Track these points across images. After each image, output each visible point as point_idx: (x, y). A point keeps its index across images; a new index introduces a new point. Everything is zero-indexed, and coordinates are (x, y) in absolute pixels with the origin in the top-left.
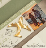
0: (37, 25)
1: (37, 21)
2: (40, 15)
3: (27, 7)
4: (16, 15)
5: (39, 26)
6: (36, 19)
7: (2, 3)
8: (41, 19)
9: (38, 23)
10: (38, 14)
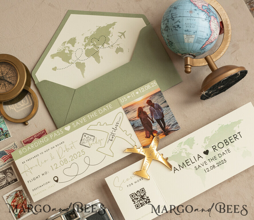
1: (154, 128)
2: (163, 116)
3: (137, 93)
4: (109, 105)
6: (152, 123)
7: (84, 76)
8: (163, 126)
9: (153, 133)
10: (158, 114)
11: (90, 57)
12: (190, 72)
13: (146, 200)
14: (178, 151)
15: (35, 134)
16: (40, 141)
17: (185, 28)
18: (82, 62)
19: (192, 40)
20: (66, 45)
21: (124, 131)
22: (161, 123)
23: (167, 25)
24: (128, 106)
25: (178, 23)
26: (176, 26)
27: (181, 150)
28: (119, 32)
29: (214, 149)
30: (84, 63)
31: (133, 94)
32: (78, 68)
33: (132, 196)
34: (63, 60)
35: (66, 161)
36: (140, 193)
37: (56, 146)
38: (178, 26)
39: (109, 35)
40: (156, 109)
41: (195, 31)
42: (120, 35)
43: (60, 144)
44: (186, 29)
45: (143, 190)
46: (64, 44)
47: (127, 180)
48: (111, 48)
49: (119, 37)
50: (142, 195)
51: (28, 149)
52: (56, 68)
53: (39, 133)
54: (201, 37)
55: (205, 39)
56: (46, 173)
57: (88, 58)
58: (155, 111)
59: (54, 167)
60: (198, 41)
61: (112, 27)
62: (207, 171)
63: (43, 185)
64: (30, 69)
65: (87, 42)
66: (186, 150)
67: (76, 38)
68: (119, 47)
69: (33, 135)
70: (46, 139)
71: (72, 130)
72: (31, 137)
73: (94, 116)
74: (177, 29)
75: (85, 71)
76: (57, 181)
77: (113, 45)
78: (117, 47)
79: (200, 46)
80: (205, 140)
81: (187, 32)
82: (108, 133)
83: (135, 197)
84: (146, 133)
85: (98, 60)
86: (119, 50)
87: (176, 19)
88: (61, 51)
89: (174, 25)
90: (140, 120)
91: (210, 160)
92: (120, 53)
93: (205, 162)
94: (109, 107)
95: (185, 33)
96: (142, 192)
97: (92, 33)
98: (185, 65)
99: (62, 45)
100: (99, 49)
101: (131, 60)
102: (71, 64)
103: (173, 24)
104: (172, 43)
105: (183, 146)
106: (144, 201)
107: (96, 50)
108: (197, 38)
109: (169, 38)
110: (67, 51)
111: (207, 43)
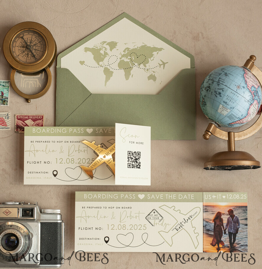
7: (105, 85)
11: (121, 69)
12: (207, 139)
15: (32, 115)
17: (225, 99)
18: (111, 70)
19: (225, 113)
20: (105, 45)
23: (210, 86)
25: (221, 91)
26: (218, 93)
28: (161, 60)
30: (113, 72)
32: (105, 74)
34: (95, 58)
38: (220, 93)
39: (150, 58)
41: (232, 107)
42: (161, 63)
44: (226, 101)
46: (104, 44)
48: (145, 71)
49: (159, 65)
52: (84, 62)
53: (36, 116)
54: (235, 115)
55: (237, 118)
57: (119, 69)
60: (230, 117)
61: (157, 52)
64: (58, 51)
65: (126, 53)
67: (118, 44)
68: (153, 75)
69: (29, 115)
72: (27, 116)
74: (217, 95)
75: (109, 80)
77: (149, 69)
78: (152, 74)
79: (230, 122)
81: (224, 104)
85: (127, 75)
86: (152, 77)
87: (222, 86)
88: (97, 48)
89: (217, 90)
92: (151, 81)
95: (222, 103)
97: (136, 47)
98: (206, 130)
99: (101, 43)
100: (133, 66)
101: (159, 93)
102: (99, 66)
103: (215, 89)
104: (206, 104)
107: (131, 66)
108: (230, 114)
109: (205, 98)
110: (102, 52)
111: (237, 122)
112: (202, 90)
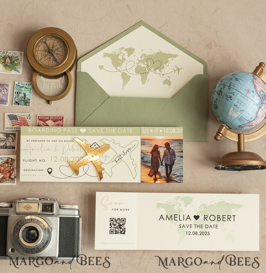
0: (154, 177)
2: (173, 163)
3: (161, 131)
4: (130, 129)
5: (155, 180)
6: (160, 165)
7: (123, 89)
8: (169, 172)
9: (157, 174)
10: (169, 159)
11: (138, 74)
12: (218, 140)
13: (122, 230)
14: (173, 202)
16: (53, 129)
17: (235, 102)
18: (128, 74)
19: (235, 115)
20: (123, 51)
21: (131, 159)
22: (169, 169)
23: (222, 90)
24: (146, 138)
25: (232, 95)
26: (229, 97)
27: (175, 203)
28: (175, 66)
29: (204, 218)
30: (130, 77)
31: (156, 130)
32: (122, 78)
33: (112, 220)
34: (113, 63)
35: (67, 159)
36: (120, 221)
37: (65, 141)
38: (231, 97)
39: (165, 64)
40: (170, 154)
41: (242, 110)
42: (176, 69)
43: (69, 141)
44: (236, 104)
45: (124, 220)
46: (121, 50)
47: (115, 204)
48: (161, 76)
49: (174, 71)
50: (121, 224)
51: (38, 131)
52: (102, 66)
53: (56, 117)
54: (245, 117)
55: (247, 121)
56: (44, 161)
57: (136, 74)
58: (169, 155)
59: (53, 159)
60: (240, 119)
61: (172, 58)
62: (188, 233)
63: (36, 170)
65: (143, 59)
66: (180, 205)
67: (135, 50)
68: (168, 80)
70: (58, 130)
71: (86, 134)
72: (48, 117)
73: (113, 131)
74: (228, 98)
75: (127, 84)
76: (50, 173)
77: (164, 74)
78: (167, 79)
79: (240, 124)
80: (201, 206)
81: (235, 107)
82: (117, 154)
83: (114, 222)
84: (150, 171)
85: (144, 80)
86: (167, 82)
87: (232, 90)
88: (115, 54)
89: (228, 94)
90: (151, 157)
91: (196, 226)
92: (166, 85)
93: (191, 225)
94: (129, 130)
95: (233, 106)
96: (122, 222)
97: (152, 53)
98: (218, 132)
99: (119, 49)
100: (149, 72)
101: (173, 97)
102: (117, 71)
103: (227, 93)
104: (217, 107)
105: (179, 201)
106: (119, 230)
107: (147, 71)
108: (240, 116)
109: (217, 102)
110: (120, 57)
111: (247, 125)
112: (214, 94)
